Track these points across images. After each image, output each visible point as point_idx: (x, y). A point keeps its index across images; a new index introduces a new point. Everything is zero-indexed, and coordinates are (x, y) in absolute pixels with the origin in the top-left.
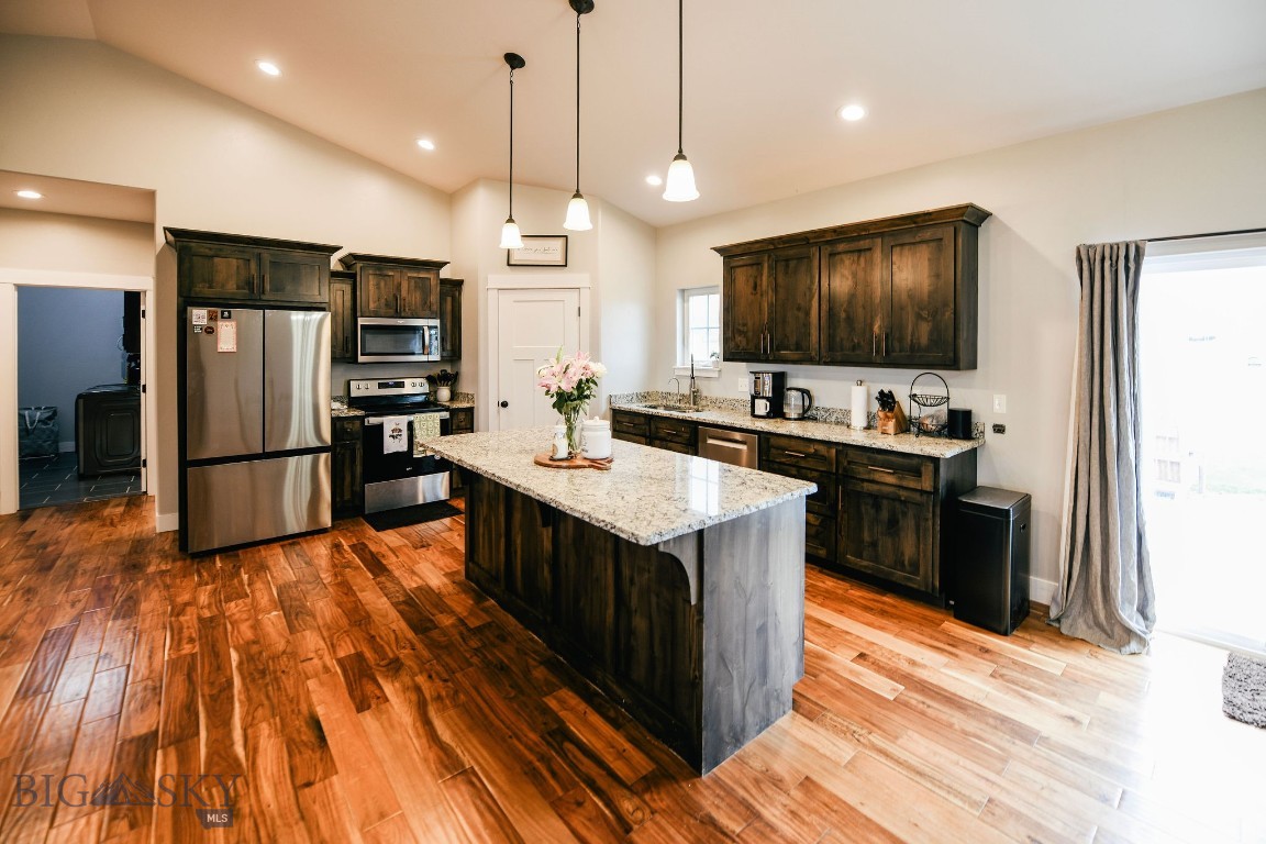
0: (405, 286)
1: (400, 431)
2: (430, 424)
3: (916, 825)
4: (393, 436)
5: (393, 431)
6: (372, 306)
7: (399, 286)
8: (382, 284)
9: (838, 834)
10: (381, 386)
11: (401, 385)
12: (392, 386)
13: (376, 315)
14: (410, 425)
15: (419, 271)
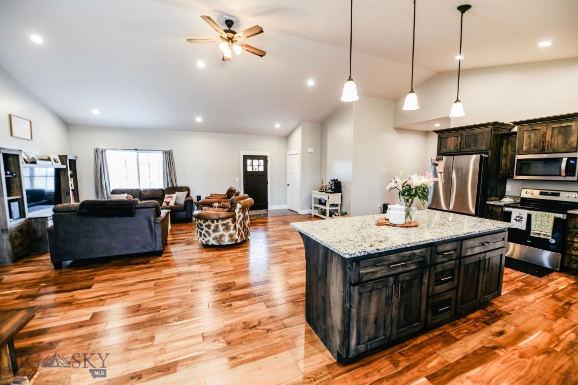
0: (549, 133)
1: (522, 218)
2: (545, 219)
3: (259, 369)
4: (516, 220)
5: (517, 217)
6: (524, 148)
7: (544, 135)
8: (533, 135)
9: (269, 344)
10: (541, 194)
11: (558, 195)
12: (549, 195)
13: (527, 153)
14: (529, 216)
15: (562, 122)
